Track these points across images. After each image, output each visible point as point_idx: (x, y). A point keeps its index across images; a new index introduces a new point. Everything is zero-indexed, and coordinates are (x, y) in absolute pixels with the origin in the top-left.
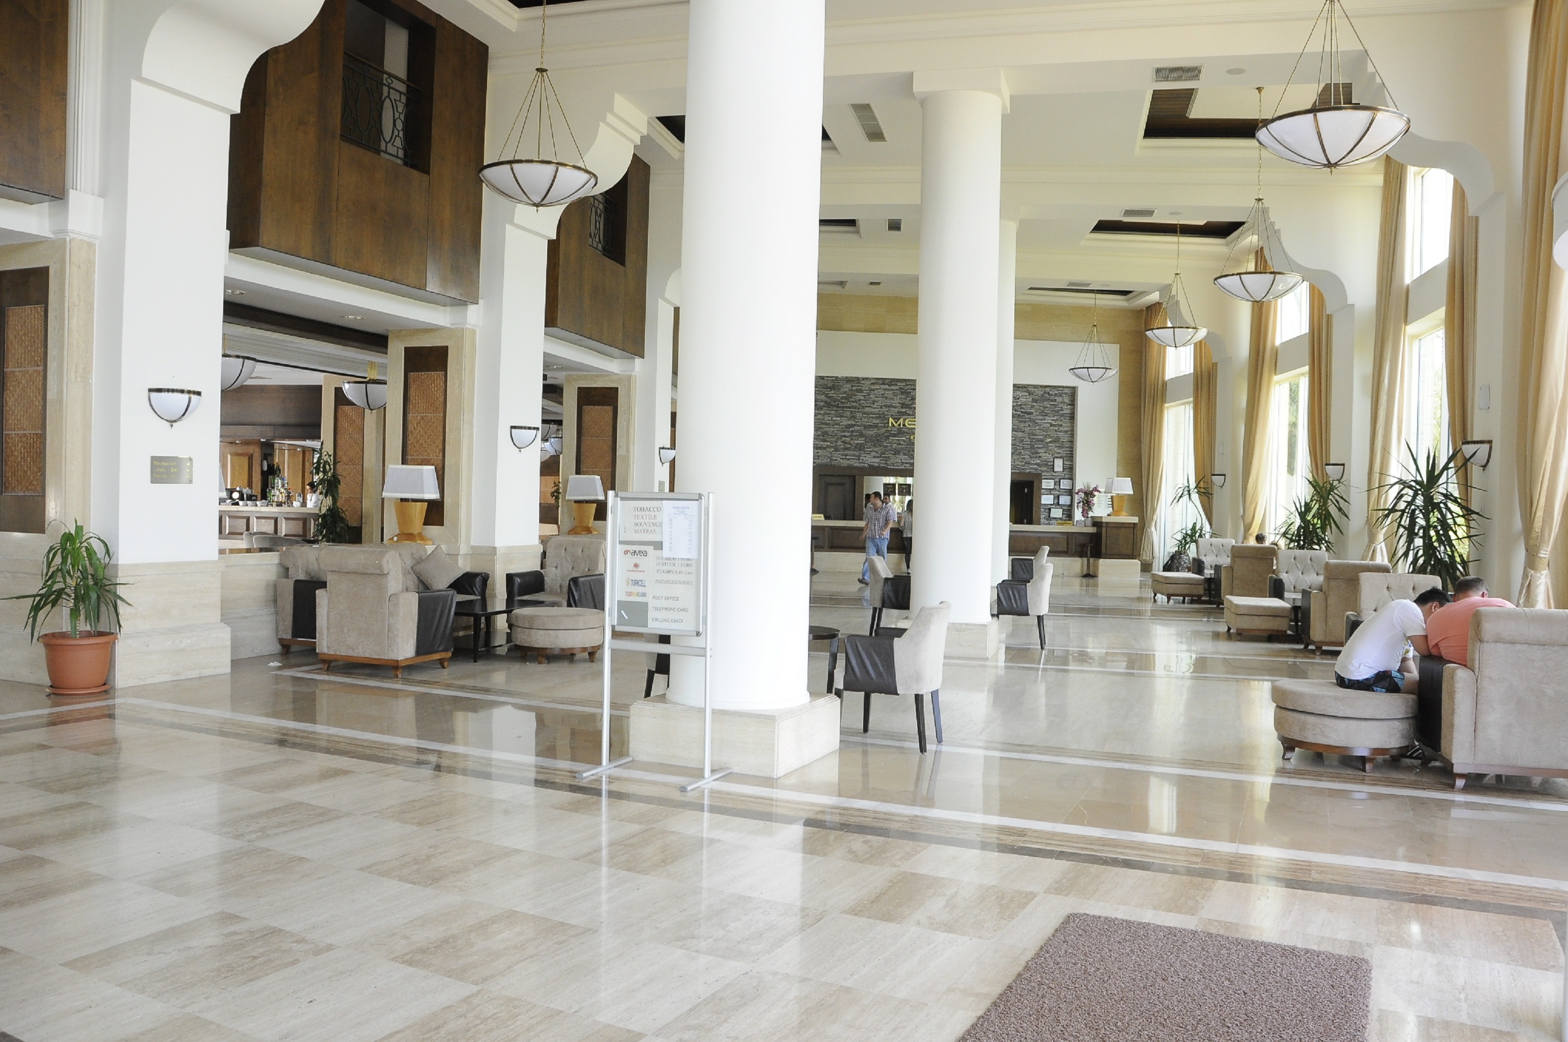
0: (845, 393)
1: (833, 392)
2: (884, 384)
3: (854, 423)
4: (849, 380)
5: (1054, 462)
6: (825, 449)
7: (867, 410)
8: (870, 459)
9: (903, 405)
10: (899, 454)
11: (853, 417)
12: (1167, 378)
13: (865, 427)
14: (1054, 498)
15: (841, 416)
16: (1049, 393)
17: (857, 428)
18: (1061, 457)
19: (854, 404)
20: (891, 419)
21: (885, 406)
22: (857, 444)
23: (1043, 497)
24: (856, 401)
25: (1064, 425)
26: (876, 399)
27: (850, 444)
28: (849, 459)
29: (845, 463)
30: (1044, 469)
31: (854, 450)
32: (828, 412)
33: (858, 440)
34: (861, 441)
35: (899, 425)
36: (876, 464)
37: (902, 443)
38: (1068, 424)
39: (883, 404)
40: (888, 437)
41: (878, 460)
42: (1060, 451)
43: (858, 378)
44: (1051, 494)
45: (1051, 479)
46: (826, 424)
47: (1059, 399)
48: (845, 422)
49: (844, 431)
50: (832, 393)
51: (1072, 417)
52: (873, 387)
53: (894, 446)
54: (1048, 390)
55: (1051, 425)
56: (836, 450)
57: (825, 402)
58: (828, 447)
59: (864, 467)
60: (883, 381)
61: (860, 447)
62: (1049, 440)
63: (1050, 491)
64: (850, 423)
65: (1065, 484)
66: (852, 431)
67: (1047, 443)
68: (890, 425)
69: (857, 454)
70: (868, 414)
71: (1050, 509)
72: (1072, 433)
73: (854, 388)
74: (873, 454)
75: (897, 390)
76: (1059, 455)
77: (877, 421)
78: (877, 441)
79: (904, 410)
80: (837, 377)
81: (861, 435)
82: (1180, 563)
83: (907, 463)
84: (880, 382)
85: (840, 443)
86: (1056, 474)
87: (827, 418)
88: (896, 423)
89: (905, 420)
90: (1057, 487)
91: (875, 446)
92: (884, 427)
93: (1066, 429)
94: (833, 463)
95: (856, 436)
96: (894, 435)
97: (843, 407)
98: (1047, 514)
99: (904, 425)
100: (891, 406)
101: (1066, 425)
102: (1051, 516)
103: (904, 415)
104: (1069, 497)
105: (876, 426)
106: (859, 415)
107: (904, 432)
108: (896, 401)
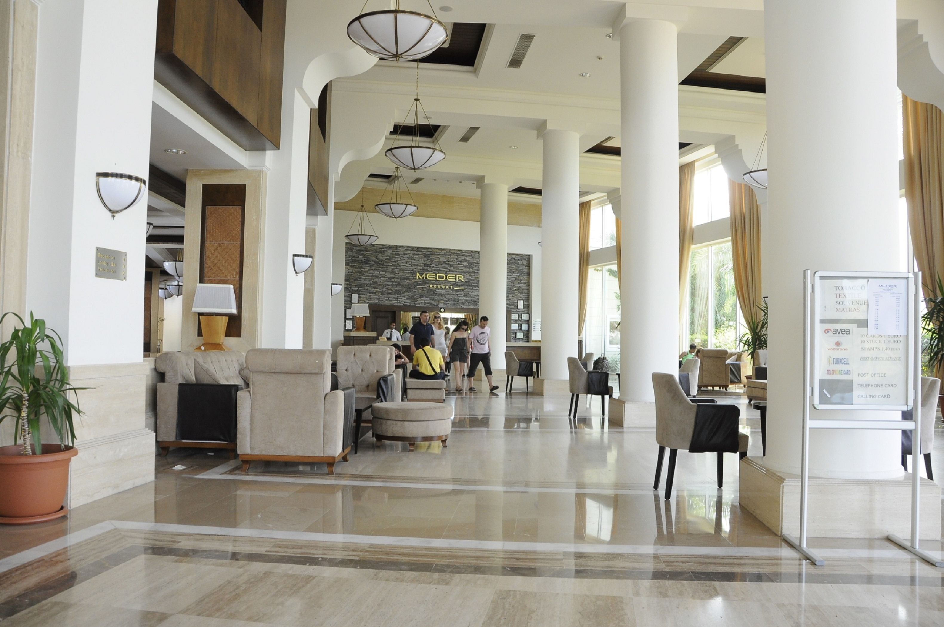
0: (388, 256)
1: (380, 255)
2: (413, 250)
3: (393, 276)
4: (390, 247)
5: (518, 303)
6: (375, 293)
7: (402, 267)
8: (405, 300)
9: (426, 265)
10: (423, 297)
11: (393, 272)
12: (590, 249)
13: (401, 279)
14: (519, 325)
15: (386, 272)
16: (514, 259)
17: (396, 280)
18: (522, 300)
19: (394, 263)
20: (418, 274)
21: (414, 265)
22: (396, 290)
23: (513, 325)
24: (395, 262)
25: (523, 279)
26: (408, 260)
27: (391, 290)
28: (391, 300)
29: (387, 303)
30: (513, 307)
31: (394, 294)
32: (377, 268)
33: (396, 287)
34: (398, 288)
35: (423, 278)
36: (408, 304)
37: (425, 290)
38: (526, 279)
39: (413, 263)
40: (415, 286)
41: (409, 301)
42: (521, 296)
43: (397, 246)
44: (516, 323)
45: (516, 313)
46: (376, 276)
47: (520, 262)
48: (388, 275)
49: (388, 282)
50: (380, 256)
51: (529, 274)
52: (406, 252)
53: (420, 291)
54: (514, 256)
55: (516, 279)
56: (383, 294)
57: (375, 262)
58: (377, 292)
59: (400, 306)
60: (413, 248)
61: (398, 292)
62: (515, 289)
63: (516, 321)
64: (391, 276)
65: (525, 317)
66: (393, 282)
67: (514, 290)
68: (417, 278)
69: (396, 297)
70: (404, 270)
71: (516, 333)
72: (529, 284)
73: (394, 253)
74: (407, 297)
75: (421, 254)
76: (521, 299)
77: (409, 275)
78: (409, 288)
79: (426, 268)
80: (383, 245)
81: (399, 284)
82: (603, 365)
83: (428, 303)
84: (410, 249)
85: (385, 290)
86: (520, 310)
87: (376, 272)
88: (421, 276)
89: (426, 274)
90: (520, 319)
91: (407, 291)
92: (413, 279)
93: (525, 282)
94: (381, 303)
95: (395, 284)
96: (420, 285)
97: (387, 265)
98: (514, 336)
99: (426, 278)
100: (418, 265)
101: (525, 279)
102: (517, 337)
103: (426, 271)
104: (527, 325)
105: (408, 278)
106: (397, 271)
107: (426, 283)
108: (421, 262)
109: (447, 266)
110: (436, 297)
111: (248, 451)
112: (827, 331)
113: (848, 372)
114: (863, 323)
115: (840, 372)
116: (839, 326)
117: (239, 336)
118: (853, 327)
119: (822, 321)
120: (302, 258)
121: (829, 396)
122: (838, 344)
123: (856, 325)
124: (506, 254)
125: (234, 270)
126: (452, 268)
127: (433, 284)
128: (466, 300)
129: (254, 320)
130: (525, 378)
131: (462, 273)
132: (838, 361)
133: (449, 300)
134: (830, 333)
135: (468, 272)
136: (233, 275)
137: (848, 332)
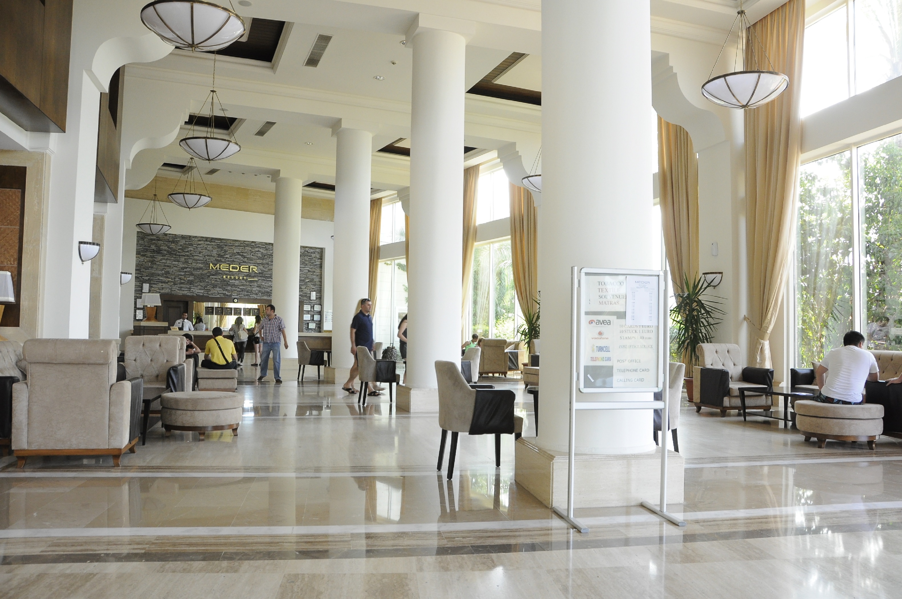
0: (181, 245)
1: (173, 244)
2: (206, 241)
3: (187, 266)
4: (183, 237)
5: (310, 294)
6: (167, 283)
7: (196, 257)
8: (197, 291)
9: (219, 255)
10: (216, 288)
11: (186, 262)
12: (381, 244)
13: (194, 269)
14: (311, 316)
15: (179, 261)
16: (307, 251)
17: (188, 269)
18: (314, 291)
19: (187, 253)
20: (211, 265)
21: (208, 256)
22: (189, 280)
23: (305, 316)
24: (188, 252)
25: (316, 271)
26: (202, 251)
27: (184, 280)
28: (184, 290)
29: (181, 293)
30: (305, 298)
31: (187, 284)
32: (169, 258)
33: (189, 277)
34: (191, 278)
35: (217, 268)
36: (201, 294)
37: (218, 280)
38: (319, 271)
39: (206, 254)
40: (209, 276)
41: (202, 291)
42: (314, 287)
43: (190, 236)
44: (308, 314)
45: (309, 304)
46: (168, 266)
47: (313, 255)
48: (181, 265)
49: (180, 272)
50: (173, 246)
51: (321, 266)
52: (200, 243)
53: (213, 282)
54: (307, 249)
55: (309, 271)
56: (175, 284)
57: (168, 251)
58: (168, 282)
59: (193, 296)
60: (207, 239)
61: (191, 282)
62: (307, 280)
63: (308, 312)
64: (184, 266)
65: (317, 308)
66: (186, 272)
67: (307, 282)
68: (211, 268)
69: (188, 286)
70: (196, 260)
71: (308, 324)
72: (321, 277)
73: (187, 243)
74: (199, 287)
75: (215, 245)
76: (313, 290)
77: (202, 266)
78: (201, 278)
79: (219, 259)
80: (175, 235)
81: (192, 274)
82: (392, 354)
83: (221, 294)
84: (204, 239)
85: (177, 279)
86: (312, 302)
87: (168, 262)
88: (214, 267)
89: (220, 265)
90: (312, 310)
91: (201, 282)
92: (206, 269)
93: (317, 274)
94: (173, 292)
95: (188, 275)
96: (213, 275)
97: (180, 255)
98: (307, 326)
99: (220, 268)
100: (211, 256)
101: (318, 270)
102: (309, 327)
103: (220, 262)
104: (319, 316)
105: (201, 268)
106: (190, 261)
107: (219, 273)
108: (215, 253)
109: (240, 257)
110: (229, 288)
111: (25, 446)
112: (591, 322)
113: (609, 359)
114: (621, 315)
115: (603, 359)
116: (601, 318)
117: (17, 325)
118: (613, 318)
119: (587, 313)
120: (88, 245)
121: (593, 381)
122: (600, 333)
123: (616, 317)
124: (300, 247)
125: (12, 256)
126: (246, 260)
127: (226, 274)
128: (260, 291)
129: (34, 310)
130: (317, 366)
131: (257, 265)
132: (601, 349)
133: (242, 290)
134: (594, 324)
135: (262, 264)
136: (10, 261)
137: (609, 323)
